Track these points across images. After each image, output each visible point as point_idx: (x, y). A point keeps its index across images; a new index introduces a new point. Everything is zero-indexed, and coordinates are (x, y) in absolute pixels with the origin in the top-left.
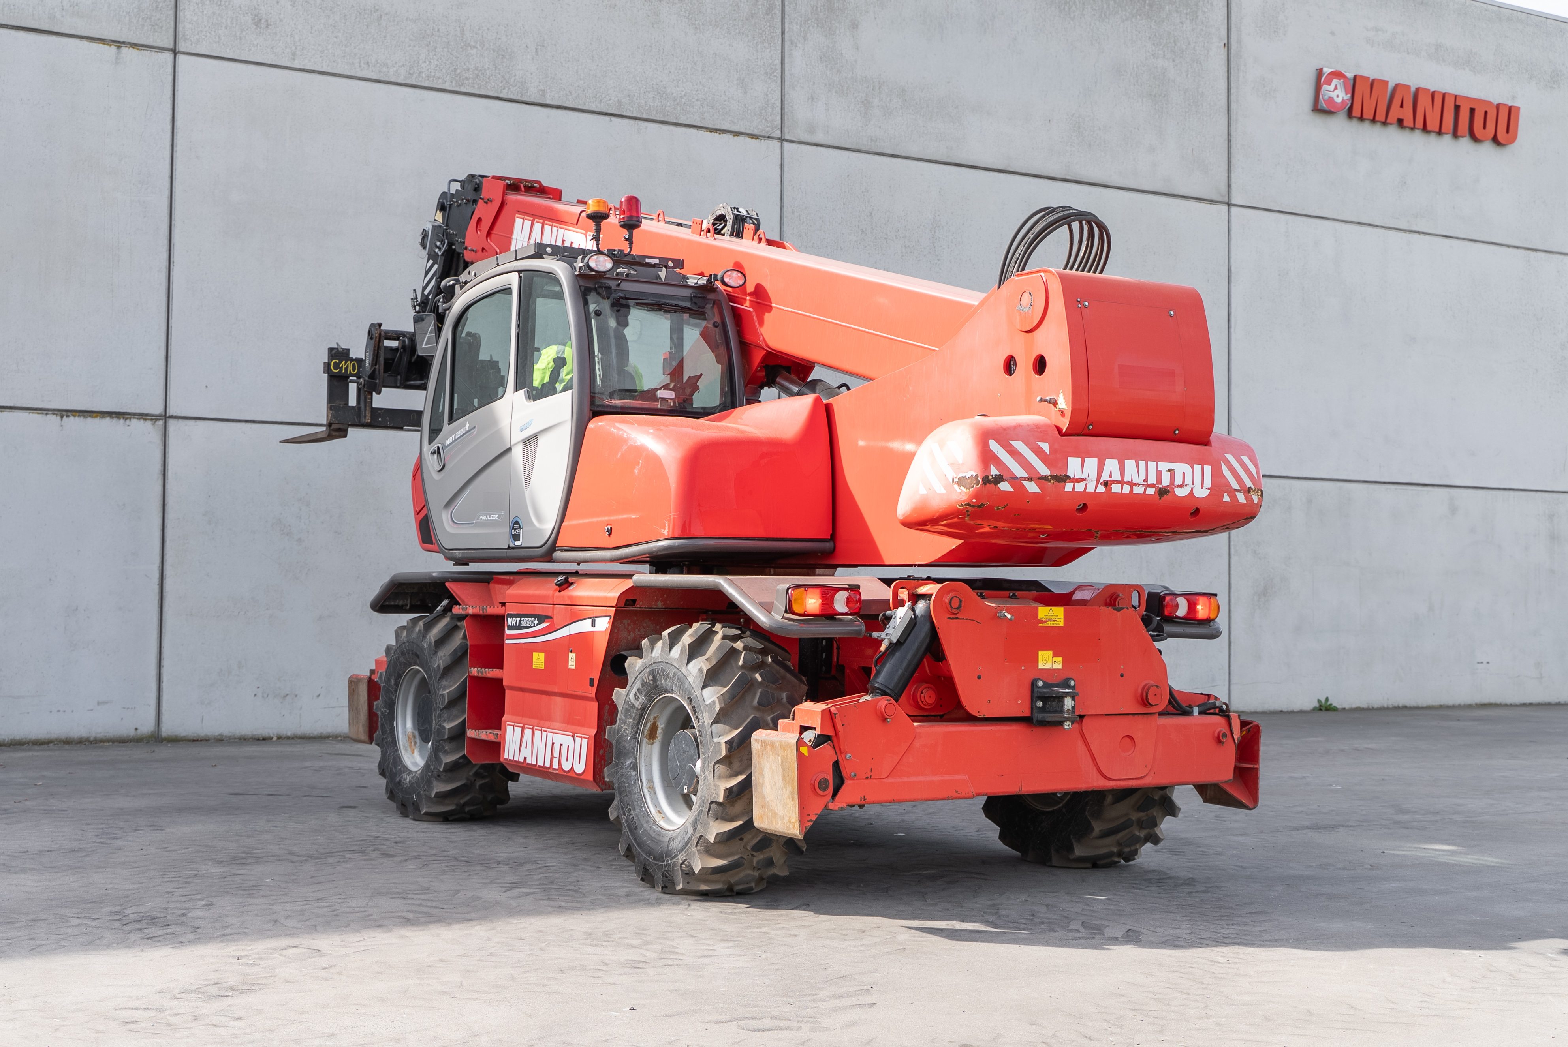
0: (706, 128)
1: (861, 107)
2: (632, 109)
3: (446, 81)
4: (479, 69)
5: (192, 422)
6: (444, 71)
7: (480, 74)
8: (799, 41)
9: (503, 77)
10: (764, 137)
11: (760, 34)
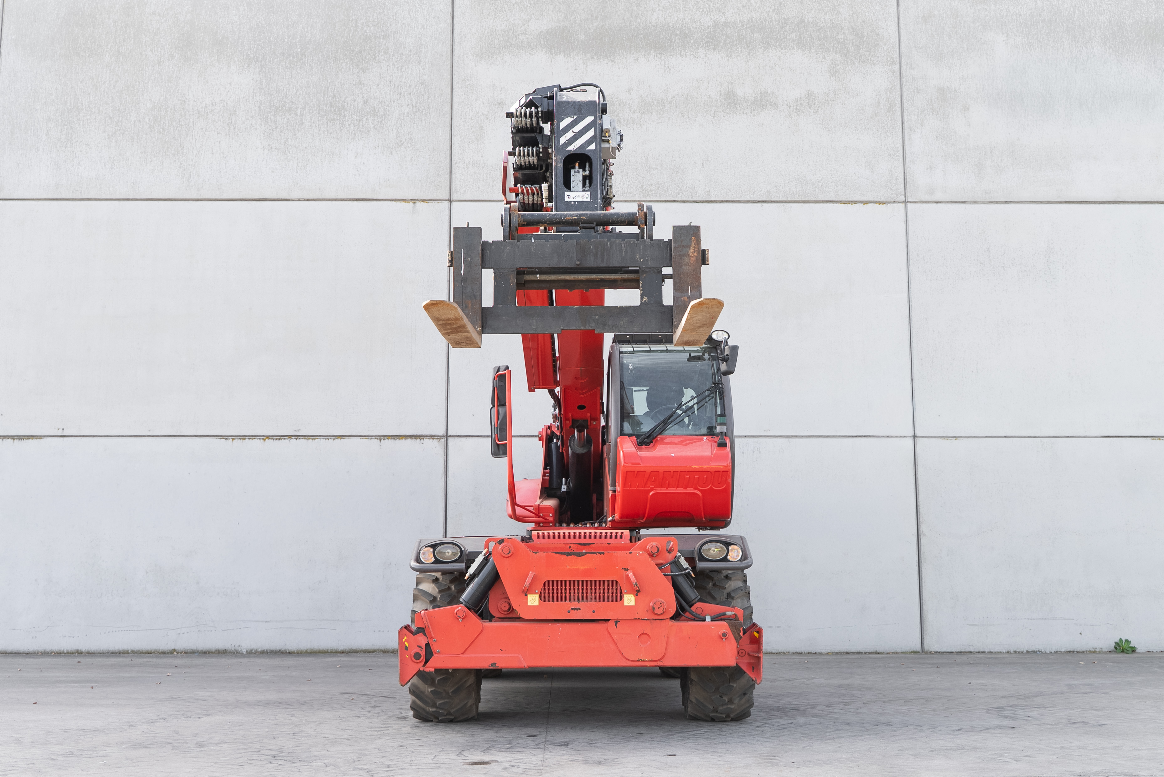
0: (841, 201)
1: (974, 169)
2: (778, 195)
3: (635, 195)
4: (660, 183)
5: (464, 439)
6: (634, 188)
7: (660, 187)
8: (917, 128)
9: (678, 186)
10: (890, 202)
11: (883, 127)
